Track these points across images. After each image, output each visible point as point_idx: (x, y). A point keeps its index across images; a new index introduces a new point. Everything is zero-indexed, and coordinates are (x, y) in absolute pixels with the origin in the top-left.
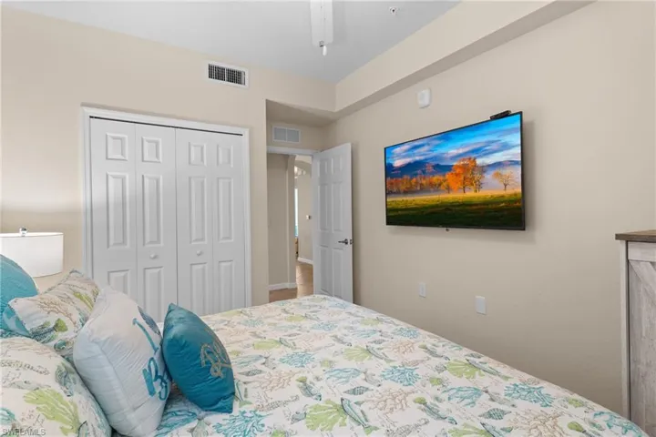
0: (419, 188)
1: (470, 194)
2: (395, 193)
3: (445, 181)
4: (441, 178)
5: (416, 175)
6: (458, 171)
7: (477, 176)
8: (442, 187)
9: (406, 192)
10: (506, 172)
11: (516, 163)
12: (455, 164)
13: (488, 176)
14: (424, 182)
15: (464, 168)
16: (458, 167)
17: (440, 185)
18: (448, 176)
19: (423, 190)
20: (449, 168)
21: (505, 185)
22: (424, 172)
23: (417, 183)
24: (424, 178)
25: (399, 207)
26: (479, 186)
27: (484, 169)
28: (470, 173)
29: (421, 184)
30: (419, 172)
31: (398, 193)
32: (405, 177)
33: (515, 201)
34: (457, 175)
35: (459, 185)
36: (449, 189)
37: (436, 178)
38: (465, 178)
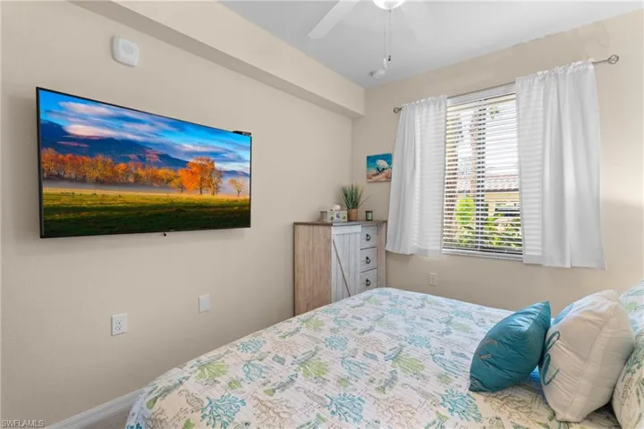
0: (131, 180)
1: (207, 196)
2: (70, 180)
3: (177, 177)
4: (172, 173)
5: (127, 160)
6: (194, 169)
7: (215, 179)
8: (172, 184)
9: (100, 182)
10: (240, 180)
11: (245, 175)
12: (191, 160)
13: (226, 181)
14: (141, 172)
15: (202, 168)
16: (194, 164)
17: (169, 181)
18: (181, 172)
19: (138, 182)
20: (183, 164)
21: (239, 192)
22: (142, 159)
23: (127, 172)
24: (143, 167)
25: (84, 205)
26: (217, 190)
27: (222, 174)
28: (207, 175)
29: (136, 176)
30: (132, 156)
31: (82, 180)
32: (100, 157)
33: (245, 206)
34: (192, 173)
35: (195, 185)
36: (182, 188)
37: (163, 172)
38: (202, 179)
